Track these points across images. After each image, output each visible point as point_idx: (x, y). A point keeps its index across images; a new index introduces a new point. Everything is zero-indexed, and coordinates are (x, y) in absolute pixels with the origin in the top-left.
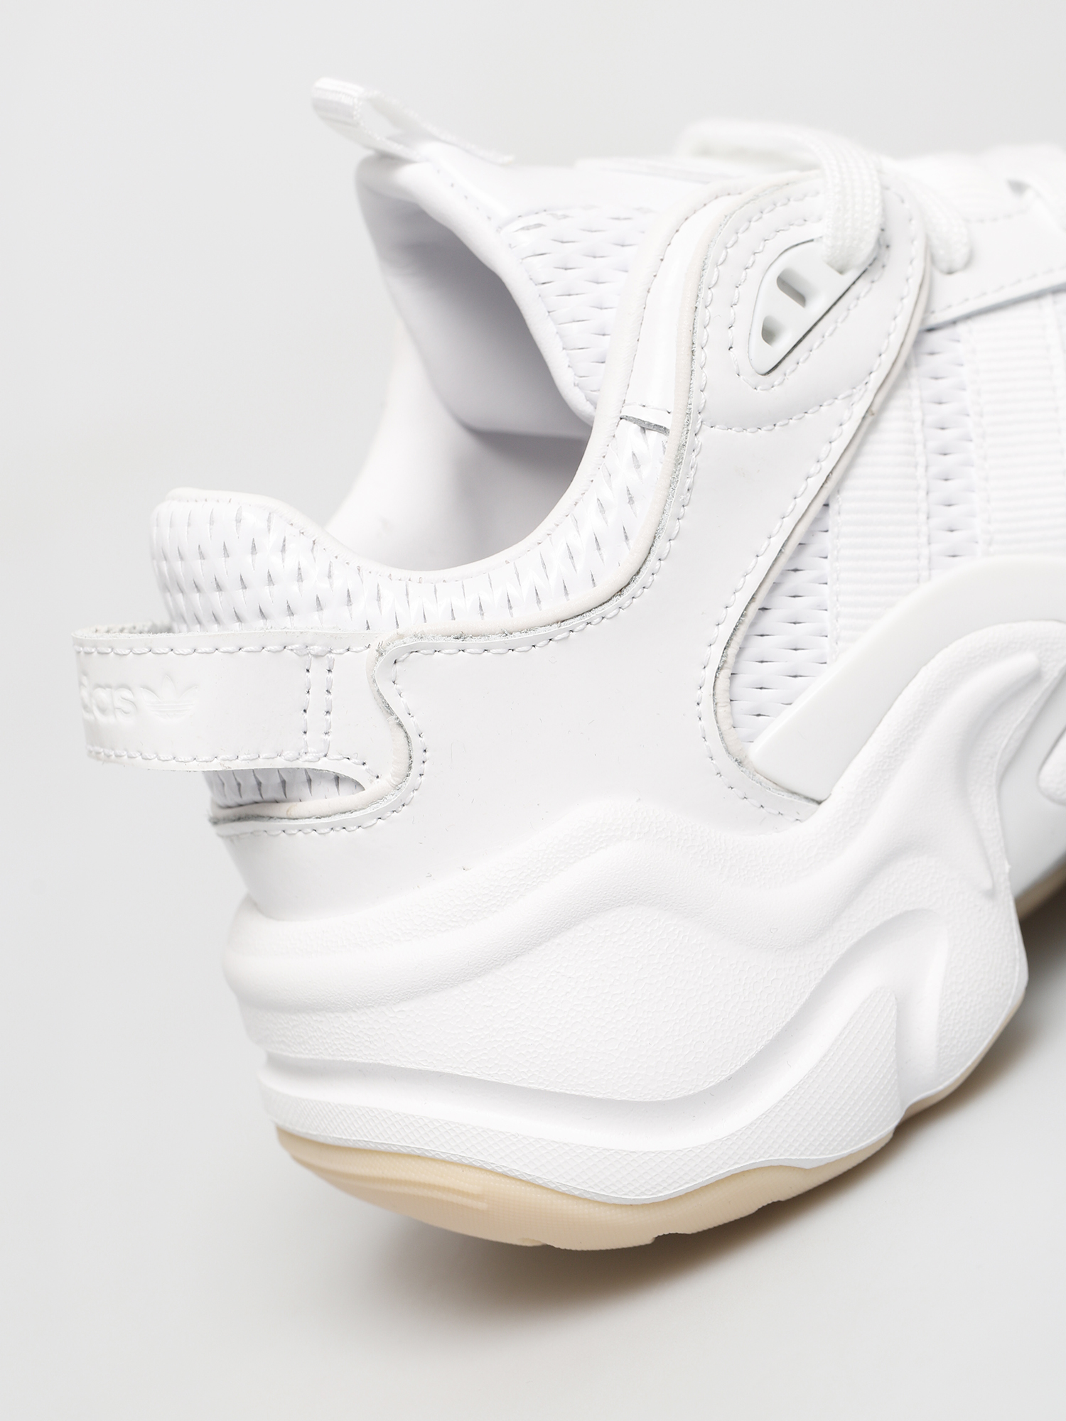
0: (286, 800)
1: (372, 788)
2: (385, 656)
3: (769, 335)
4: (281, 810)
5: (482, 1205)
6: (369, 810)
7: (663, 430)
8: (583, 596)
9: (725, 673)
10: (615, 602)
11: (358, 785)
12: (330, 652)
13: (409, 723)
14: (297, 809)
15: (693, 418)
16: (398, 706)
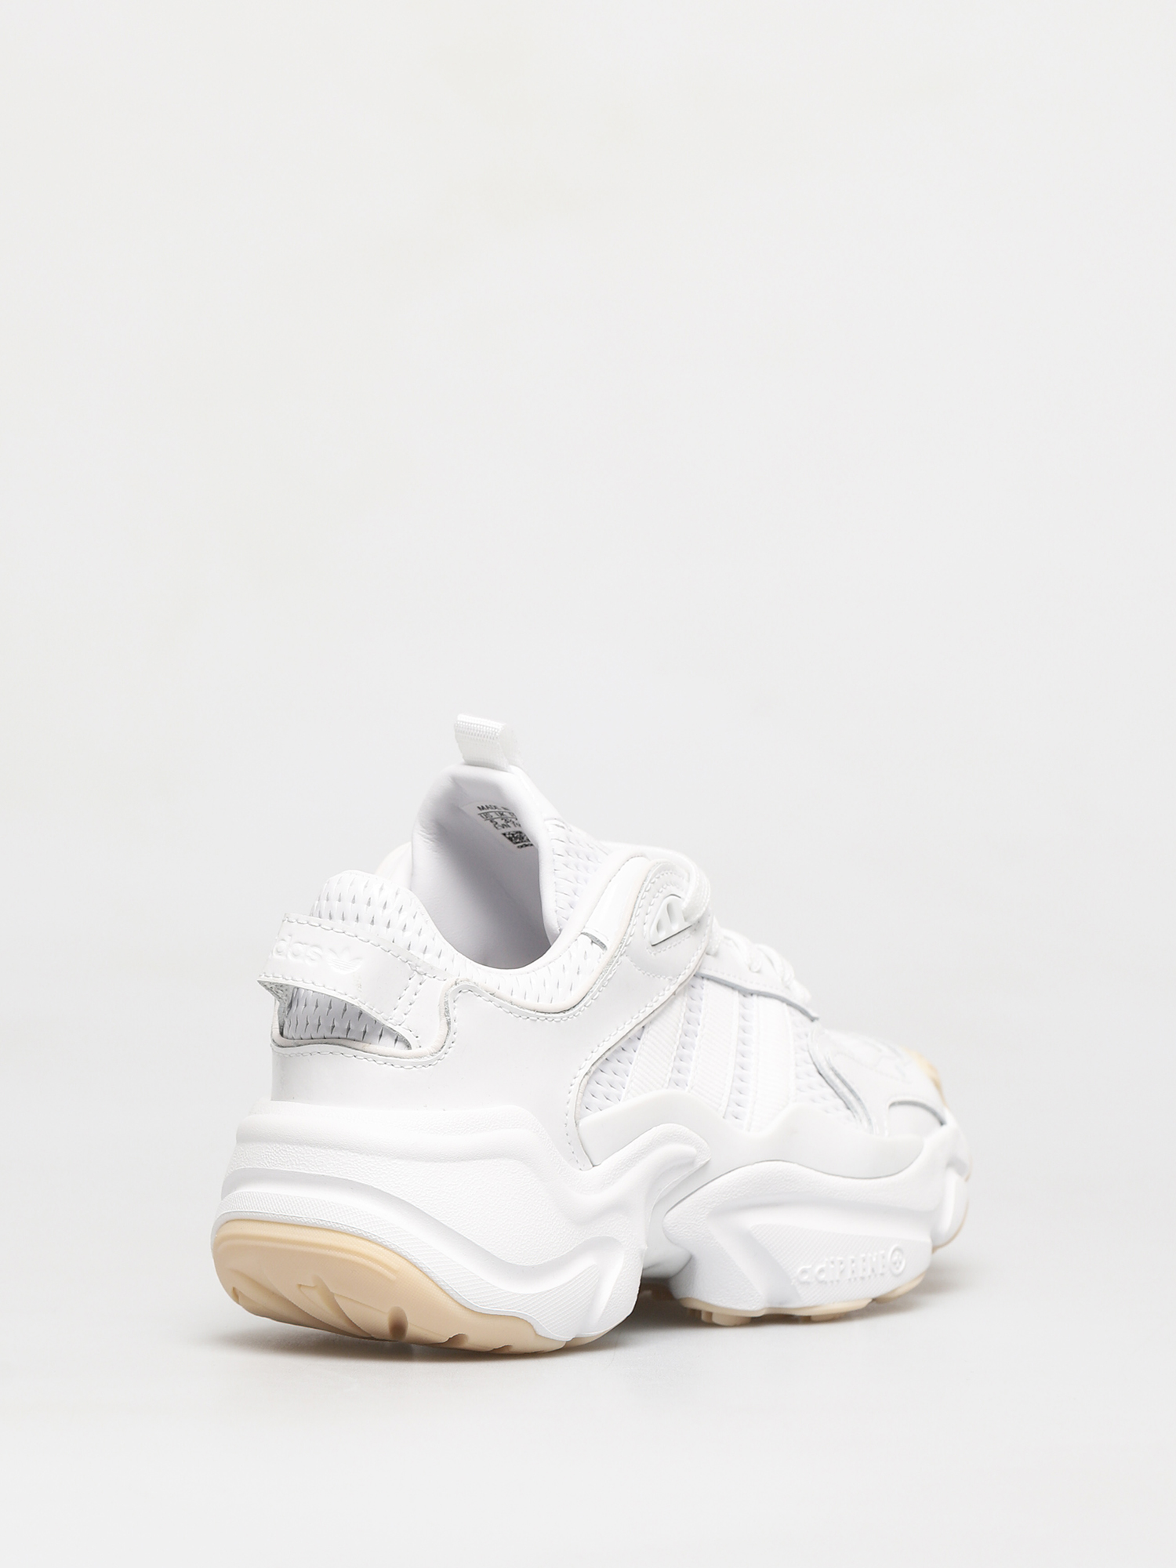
0: (362, 1041)
1: (414, 1050)
2: (458, 985)
3: (658, 928)
4: (360, 1045)
5: (392, 1277)
6: (412, 1060)
7: (603, 946)
8: (544, 1004)
9: (587, 1077)
10: (562, 1015)
11: (409, 1046)
12: (425, 974)
13: (454, 1025)
14: (368, 1047)
15: (624, 947)
16: (453, 1013)
